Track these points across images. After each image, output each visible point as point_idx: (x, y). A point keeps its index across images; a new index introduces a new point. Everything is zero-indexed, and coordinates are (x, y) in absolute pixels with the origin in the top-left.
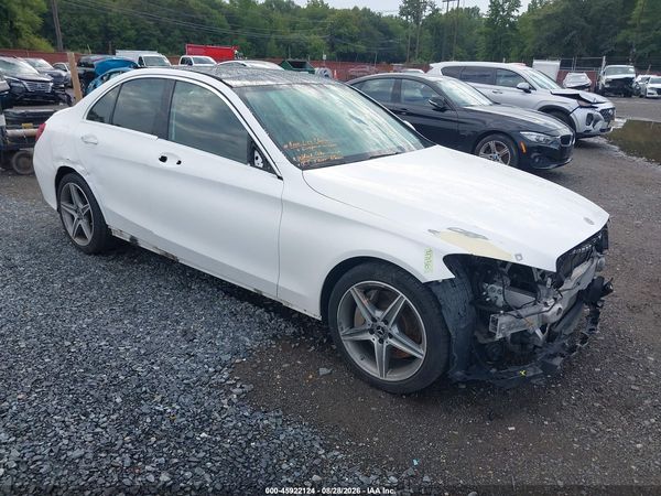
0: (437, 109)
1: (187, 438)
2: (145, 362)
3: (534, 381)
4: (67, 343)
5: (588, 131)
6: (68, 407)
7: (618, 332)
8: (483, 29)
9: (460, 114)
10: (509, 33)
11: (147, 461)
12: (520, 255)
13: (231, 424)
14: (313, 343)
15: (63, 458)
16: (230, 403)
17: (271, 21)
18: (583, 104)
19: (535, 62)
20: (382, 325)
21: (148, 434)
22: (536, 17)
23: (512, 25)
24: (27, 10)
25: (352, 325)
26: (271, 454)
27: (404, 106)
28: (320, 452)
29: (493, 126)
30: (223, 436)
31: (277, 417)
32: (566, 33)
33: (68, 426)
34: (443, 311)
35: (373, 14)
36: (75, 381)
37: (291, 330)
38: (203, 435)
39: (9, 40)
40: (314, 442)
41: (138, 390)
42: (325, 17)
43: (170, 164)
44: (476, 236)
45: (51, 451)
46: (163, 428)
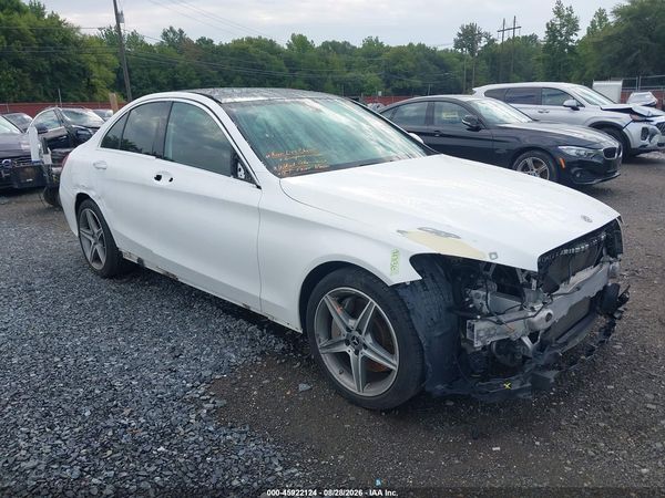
0: (471, 129)
1: (143, 452)
2: (126, 377)
3: (521, 396)
4: (57, 359)
5: (645, 146)
6: (37, 419)
7: (643, 347)
8: (541, 55)
9: (495, 132)
10: (569, 58)
11: (96, 473)
12: (495, 254)
13: (193, 439)
14: (300, 360)
15: (16, 468)
16: (199, 418)
17: (327, 62)
18: (637, 118)
19: (595, 84)
20: (357, 334)
21: (105, 447)
22: (595, 40)
23: (572, 49)
24: (102, 67)
25: (330, 337)
26: (225, 470)
27: (437, 128)
28: (277, 469)
29: (528, 142)
30: (181, 450)
31: (241, 433)
32: (629, 53)
33: (31, 438)
34: (412, 316)
35: (428, 49)
36: (52, 394)
37: (280, 346)
38: (162, 449)
39: (84, 95)
40: (273, 459)
41: (110, 404)
42: (380, 55)
43: (164, 182)
44: (448, 235)
45: (7, 462)
46: (123, 441)
